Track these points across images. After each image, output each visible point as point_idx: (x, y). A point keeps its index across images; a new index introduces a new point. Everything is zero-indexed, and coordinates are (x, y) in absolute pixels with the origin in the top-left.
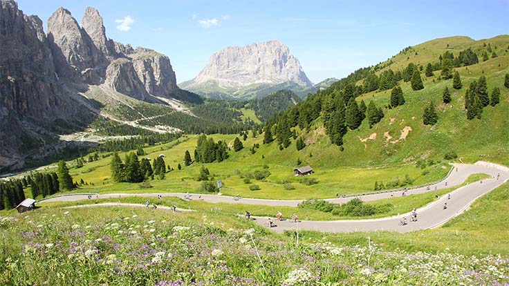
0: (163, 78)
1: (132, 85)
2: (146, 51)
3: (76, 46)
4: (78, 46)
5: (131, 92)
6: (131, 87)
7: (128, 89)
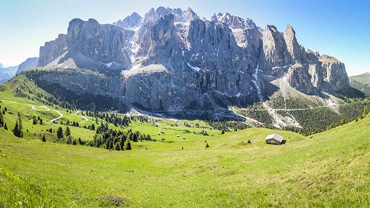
0: (332, 79)
1: (301, 82)
2: (328, 58)
3: (271, 52)
4: (273, 52)
5: (300, 87)
6: (299, 84)
7: (297, 85)
